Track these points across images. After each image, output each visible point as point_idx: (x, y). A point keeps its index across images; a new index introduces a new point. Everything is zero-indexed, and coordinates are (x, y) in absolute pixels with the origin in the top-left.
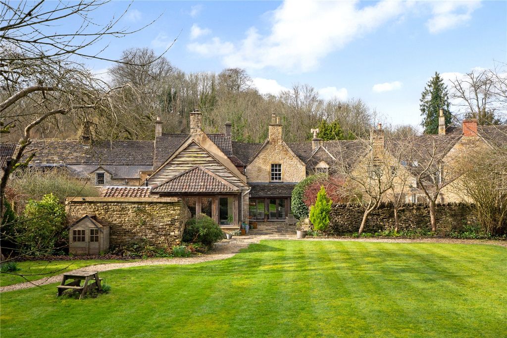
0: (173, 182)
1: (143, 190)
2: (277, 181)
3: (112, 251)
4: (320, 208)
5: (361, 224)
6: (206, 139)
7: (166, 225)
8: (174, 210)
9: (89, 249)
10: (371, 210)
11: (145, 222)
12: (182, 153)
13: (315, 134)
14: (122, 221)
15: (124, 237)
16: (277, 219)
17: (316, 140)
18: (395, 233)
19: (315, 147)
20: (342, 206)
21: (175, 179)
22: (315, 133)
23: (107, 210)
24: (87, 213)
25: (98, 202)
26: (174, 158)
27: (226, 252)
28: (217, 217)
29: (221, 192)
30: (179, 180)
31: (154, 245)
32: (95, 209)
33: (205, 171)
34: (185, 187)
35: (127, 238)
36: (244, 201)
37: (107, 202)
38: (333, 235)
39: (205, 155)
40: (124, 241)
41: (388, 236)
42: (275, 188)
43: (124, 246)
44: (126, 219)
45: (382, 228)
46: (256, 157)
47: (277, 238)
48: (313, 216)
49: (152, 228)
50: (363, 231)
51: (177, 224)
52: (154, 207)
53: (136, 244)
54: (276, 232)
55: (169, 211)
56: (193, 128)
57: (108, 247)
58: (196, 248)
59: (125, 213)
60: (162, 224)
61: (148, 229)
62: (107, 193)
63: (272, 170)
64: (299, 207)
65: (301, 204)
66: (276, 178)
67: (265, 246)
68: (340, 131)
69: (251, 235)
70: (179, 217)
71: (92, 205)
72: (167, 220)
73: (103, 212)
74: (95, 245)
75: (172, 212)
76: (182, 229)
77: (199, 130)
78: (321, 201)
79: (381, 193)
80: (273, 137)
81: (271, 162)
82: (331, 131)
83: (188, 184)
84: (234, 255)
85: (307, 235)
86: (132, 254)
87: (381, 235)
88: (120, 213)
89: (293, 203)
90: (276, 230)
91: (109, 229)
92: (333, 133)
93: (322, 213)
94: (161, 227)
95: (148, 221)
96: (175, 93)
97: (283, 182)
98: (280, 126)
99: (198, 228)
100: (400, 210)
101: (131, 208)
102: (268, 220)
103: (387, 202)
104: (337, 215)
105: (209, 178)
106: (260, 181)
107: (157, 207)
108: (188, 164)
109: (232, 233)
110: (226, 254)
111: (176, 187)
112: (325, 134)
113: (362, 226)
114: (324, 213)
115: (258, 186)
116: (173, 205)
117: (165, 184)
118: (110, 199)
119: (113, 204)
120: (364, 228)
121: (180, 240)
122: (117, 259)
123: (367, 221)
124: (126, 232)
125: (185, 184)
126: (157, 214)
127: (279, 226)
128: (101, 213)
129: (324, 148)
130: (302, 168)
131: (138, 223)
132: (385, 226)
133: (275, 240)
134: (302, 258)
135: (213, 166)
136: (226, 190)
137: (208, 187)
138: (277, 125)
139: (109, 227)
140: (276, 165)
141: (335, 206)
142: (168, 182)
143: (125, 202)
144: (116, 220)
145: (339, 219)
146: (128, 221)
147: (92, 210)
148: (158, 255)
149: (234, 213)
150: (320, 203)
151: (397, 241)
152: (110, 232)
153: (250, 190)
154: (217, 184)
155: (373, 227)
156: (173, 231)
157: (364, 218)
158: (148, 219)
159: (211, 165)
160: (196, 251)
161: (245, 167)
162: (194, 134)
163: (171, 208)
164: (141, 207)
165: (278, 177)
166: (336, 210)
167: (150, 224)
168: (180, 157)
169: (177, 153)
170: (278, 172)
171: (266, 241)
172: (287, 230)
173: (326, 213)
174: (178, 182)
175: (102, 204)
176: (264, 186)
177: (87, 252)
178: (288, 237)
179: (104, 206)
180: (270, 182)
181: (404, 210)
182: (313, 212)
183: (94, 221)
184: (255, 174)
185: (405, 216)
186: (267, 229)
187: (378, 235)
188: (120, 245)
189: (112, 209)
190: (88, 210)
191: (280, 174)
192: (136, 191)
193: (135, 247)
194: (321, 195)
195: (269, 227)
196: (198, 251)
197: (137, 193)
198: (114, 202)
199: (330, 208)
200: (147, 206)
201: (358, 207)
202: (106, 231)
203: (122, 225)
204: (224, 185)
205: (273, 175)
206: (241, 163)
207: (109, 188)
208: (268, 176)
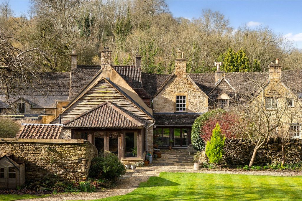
0: (83, 118)
1: (56, 127)
2: (182, 111)
3: (28, 185)
4: (215, 143)
5: (251, 158)
6: (115, 75)
7: (74, 163)
8: (81, 150)
9: (8, 184)
10: (260, 145)
11: (55, 160)
12: (93, 89)
13: (218, 67)
14: (35, 159)
15: (38, 173)
16: (181, 146)
17: (219, 73)
18: (282, 166)
19: (218, 79)
20: (235, 140)
21: (85, 115)
22: (218, 65)
23: (22, 150)
24: (5, 152)
25: (15, 143)
26: (86, 94)
27: (127, 186)
28: (123, 150)
29: (126, 128)
30: (89, 116)
31: (63, 181)
32: (13, 148)
33: (112, 107)
34: (94, 123)
35: (40, 174)
36: (149, 133)
37: (22, 143)
38: (226, 167)
39: (114, 92)
40: (38, 176)
41: (275, 169)
42: (180, 118)
43: (38, 181)
44: (40, 158)
45: (270, 162)
46: (162, 89)
47: (176, 169)
48: (209, 150)
49: (62, 166)
50: (254, 164)
51: (84, 162)
52: (63, 148)
53: (48, 180)
54: (177, 162)
55: (76, 151)
56: (103, 65)
57: (24, 182)
58: (100, 184)
59: (38, 152)
60: (70, 162)
61: (58, 166)
62: (24, 130)
63: (178, 101)
64: (198, 140)
65: (199, 137)
66: (181, 109)
67: (163, 180)
68: (245, 59)
69: (154, 165)
70: (85, 156)
71: (10, 145)
72: (75, 159)
73: (19, 151)
74: (12, 181)
75: (79, 152)
76: (88, 167)
77: (109, 66)
78: (215, 137)
79: (269, 131)
80: (178, 70)
81: (176, 94)
82: (237, 59)
83: (97, 119)
84: (133, 189)
85: (203, 167)
86: (44, 189)
87: (269, 168)
88: (34, 152)
89: (192, 136)
90: (177, 160)
91: (25, 166)
92: (239, 61)
93: (216, 148)
94: (69, 165)
95: (58, 159)
96: (93, 18)
97: (187, 113)
98: (185, 60)
99: (102, 166)
100: (287, 145)
101: (44, 148)
102: (173, 148)
103: (276, 137)
104: (230, 149)
105: (116, 114)
106: (166, 112)
107: (66, 148)
108: (98, 99)
109: (136, 164)
110: (126, 188)
111: (86, 122)
112: (231, 62)
113: (252, 160)
114: (218, 148)
115: (164, 116)
116: (80, 146)
117: (76, 120)
118: (25, 140)
119: (28, 144)
120: (254, 161)
121: (86, 176)
122: (31, 194)
123: (257, 155)
124: (40, 169)
125: (94, 120)
126: (66, 153)
127: (181, 154)
128: (18, 152)
129: (226, 80)
130: (205, 99)
131: (49, 161)
132: (273, 159)
133: (173, 172)
134: (192, 193)
135: (121, 102)
136: (130, 125)
137: (115, 123)
138: (182, 60)
139: (24, 164)
140: (181, 97)
141: (229, 141)
142: (78, 118)
143: (38, 143)
144: (30, 158)
145: (232, 153)
146: (41, 159)
147: (10, 150)
148: (66, 190)
149: (138, 146)
150: (215, 139)
151: (283, 174)
152: (26, 168)
153: (154, 124)
154: (123, 119)
155: (263, 160)
156: (80, 169)
157: (254, 153)
158: (58, 158)
159: (119, 100)
160: (100, 186)
161: (153, 98)
162: (104, 70)
163: (78, 148)
164: (52, 147)
165: (182, 107)
166: (230, 145)
167: (59, 162)
168: (91, 93)
169: (88, 89)
170: (182, 104)
171: (165, 173)
172: (188, 160)
173: (220, 148)
174: (88, 118)
175: (18, 145)
176: (170, 116)
177: (6, 187)
178: (187, 169)
179: (20, 146)
180: (175, 113)
181: (290, 145)
182: (208, 146)
183: (11, 160)
184: (161, 105)
185: (291, 151)
186: (169, 159)
187: (267, 168)
188: (34, 180)
189: (27, 149)
190: (7, 149)
191: (184, 105)
192: (49, 129)
193: (47, 182)
194: (216, 132)
195: (172, 156)
196: (102, 186)
197: (50, 130)
198: (29, 143)
199: (223, 143)
200: (57, 146)
201: (250, 142)
202: (22, 168)
203: (36, 163)
204: (129, 121)
205: (178, 106)
206: (149, 95)
207: (26, 126)
208: (173, 107)
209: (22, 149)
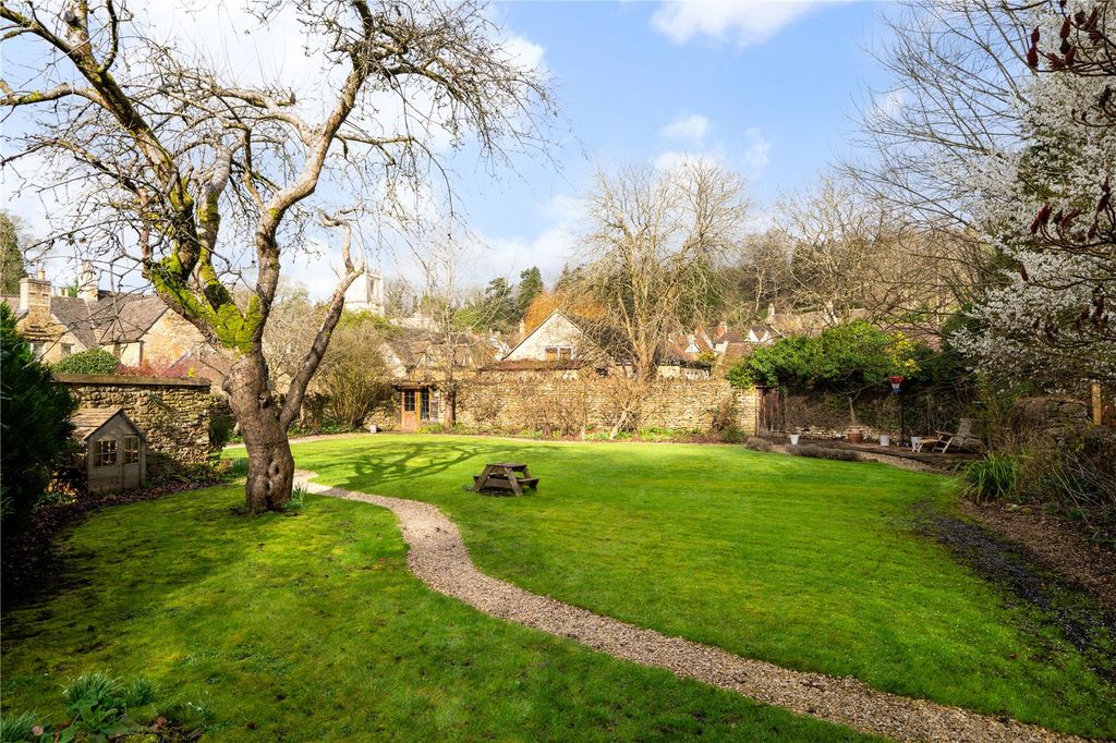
7: (191, 426)
8: (203, 400)
9: (123, 477)
11: (160, 422)
23: (98, 402)
25: (81, 385)
31: (172, 465)
37: (97, 385)
49: (171, 433)
51: (206, 423)
52: (174, 395)
55: (196, 401)
59: (129, 406)
60: (185, 424)
61: (164, 435)
70: (209, 411)
72: (193, 417)
74: (133, 469)
75: (200, 403)
88: (121, 407)
94: (184, 430)
95: (165, 420)
101: (140, 396)
107: (179, 396)
116: (201, 391)
119: (109, 388)
126: (180, 406)
131: (150, 425)
143: (131, 385)
156: (200, 437)
164: (155, 394)
167: (167, 427)
175: (88, 389)
177: (120, 486)
179: (92, 393)
189: (108, 399)
198: (111, 385)
200: (164, 393)
209: (96, 400)
